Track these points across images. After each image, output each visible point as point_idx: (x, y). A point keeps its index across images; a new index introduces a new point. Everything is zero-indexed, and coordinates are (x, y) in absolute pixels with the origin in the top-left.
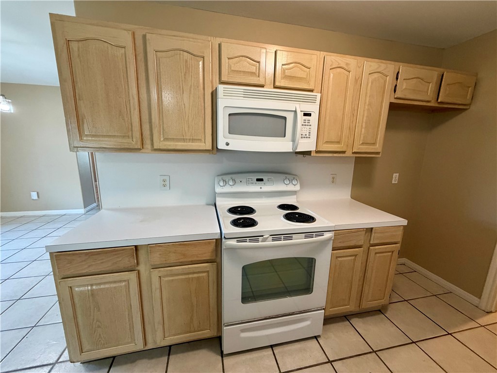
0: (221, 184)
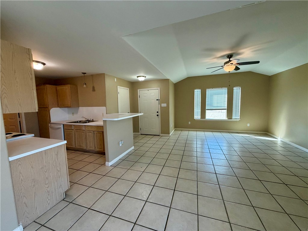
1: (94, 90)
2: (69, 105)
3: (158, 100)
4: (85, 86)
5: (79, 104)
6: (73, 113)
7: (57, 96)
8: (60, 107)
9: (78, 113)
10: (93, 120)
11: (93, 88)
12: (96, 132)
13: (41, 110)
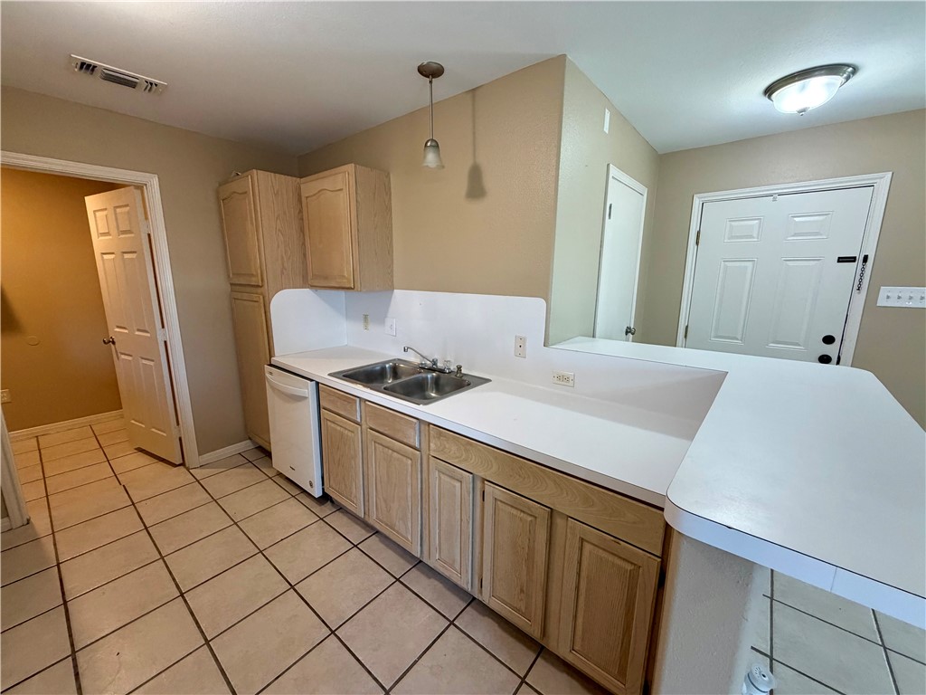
1: (476, 188)
2: (349, 282)
3: (853, 259)
4: (431, 158)
5: (391, 274)
6: (366, 317)
7: (302, 230)
8: (312, 287)
9: (389, 321)
10: (459, 368)
11: (476, 175)
12: (498, 492)
13: (239, 295)
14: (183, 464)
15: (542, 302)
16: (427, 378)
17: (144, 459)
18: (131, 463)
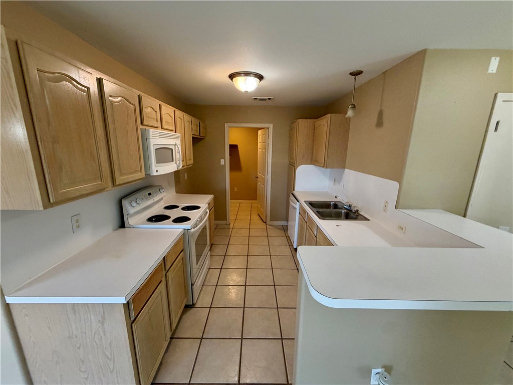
0: (134, 204)
1: (380, 122)
4: (350, 113)
5: (344, 161)
6: (334, 180)
8: (314, 164)
10: (358, 211)
11: (381, 115)
14: (265, 223)
15: (396, 184)
16: (342, 212)
17: (258, 218)
18: (255, 217)
